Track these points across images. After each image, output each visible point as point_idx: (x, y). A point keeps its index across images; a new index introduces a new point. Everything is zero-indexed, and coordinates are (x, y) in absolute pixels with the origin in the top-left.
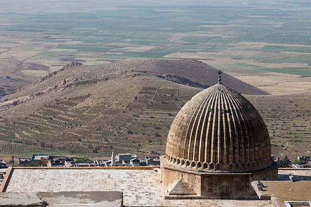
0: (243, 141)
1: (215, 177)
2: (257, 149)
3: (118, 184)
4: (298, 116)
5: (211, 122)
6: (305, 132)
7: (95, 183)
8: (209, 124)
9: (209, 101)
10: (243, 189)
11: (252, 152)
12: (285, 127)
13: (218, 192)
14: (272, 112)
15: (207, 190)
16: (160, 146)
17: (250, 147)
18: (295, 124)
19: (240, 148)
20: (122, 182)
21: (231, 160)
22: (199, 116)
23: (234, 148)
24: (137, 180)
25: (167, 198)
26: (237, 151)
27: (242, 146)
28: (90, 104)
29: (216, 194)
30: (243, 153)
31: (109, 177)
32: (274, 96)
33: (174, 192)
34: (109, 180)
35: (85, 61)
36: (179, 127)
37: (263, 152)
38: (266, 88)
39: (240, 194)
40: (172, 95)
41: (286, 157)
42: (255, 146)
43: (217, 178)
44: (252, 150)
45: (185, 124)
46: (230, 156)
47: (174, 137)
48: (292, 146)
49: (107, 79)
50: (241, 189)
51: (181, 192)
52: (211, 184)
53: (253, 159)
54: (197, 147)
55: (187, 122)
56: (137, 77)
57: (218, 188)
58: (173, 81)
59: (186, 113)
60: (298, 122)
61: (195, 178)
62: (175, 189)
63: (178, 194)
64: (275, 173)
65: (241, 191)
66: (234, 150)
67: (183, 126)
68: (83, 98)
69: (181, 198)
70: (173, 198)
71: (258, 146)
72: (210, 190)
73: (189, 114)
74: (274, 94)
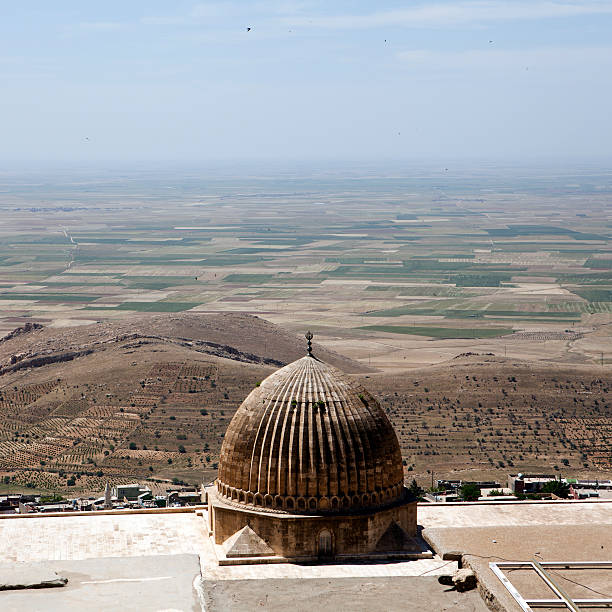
0: (354, 456)
1: (308, 522)
2: (378, 470)
3: (134, 541)
4: (430, 409)
5: (297, 424)
6: (444, 438)
7: (92, 541)
8: (293, 428)
9: (291, 387)
10: (357, 543)
11: (371, 476)
12: (408, 429)
13: (313, 549)
14: (385, 403)
15: (293, 545)
16: (187, 468)
17: (368, 467)
18: (425, 424)
19: (349, 468)
20: (140, 536)
21: (334, 491)
22: (275, 414)
23: (340, 469)
24: (168, 533)
25: (222, 564)
26: (344, 474)
27: (354, 465)
28: (61, 397)
29: (309, 552)
30: (354, 479)
31: (117, 530)
32: (387, 376)
33: (236, 552)
34: (116, 535)
35: (50, 320)
36: (241, 436)
37: (391, 475)
38: (373, 360)
39: (354, 552)
40: (207, 378)
41: (414, 482)
42: (375, 465)
43: (311, 524)
44: (371, 471)
45: (251, 429)
46: (332, 484)
47: (232, 453)
48: (421, 463)
49: (90, 352)
50: (353, 543)
51: (247, 551)
52: (302, 535)
53: (372, 488)
54: (274, 470)
55: (256, 426)
56: (144, 348)
57: (312, 543)
58: (208, 352)
59: (252, 410)
60: (431, 419)
61: (272, 526)
62: (236, 546)
63: (242, 556)
64: (411, 512)
65: (355, 546)
66: (339, 474)
67: (248, 433)
68: (47, 387)
69: (248, 563)
70: (234, 564)
71: (380, 465)
72: (299, 546)
73: (257, 411)
74: (387, 371)
